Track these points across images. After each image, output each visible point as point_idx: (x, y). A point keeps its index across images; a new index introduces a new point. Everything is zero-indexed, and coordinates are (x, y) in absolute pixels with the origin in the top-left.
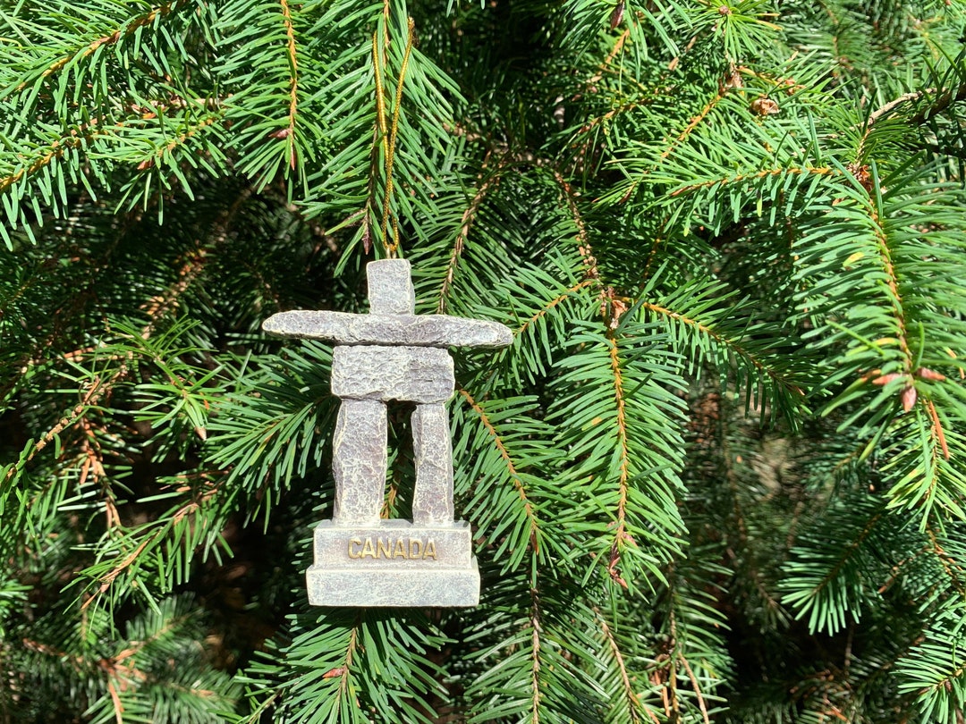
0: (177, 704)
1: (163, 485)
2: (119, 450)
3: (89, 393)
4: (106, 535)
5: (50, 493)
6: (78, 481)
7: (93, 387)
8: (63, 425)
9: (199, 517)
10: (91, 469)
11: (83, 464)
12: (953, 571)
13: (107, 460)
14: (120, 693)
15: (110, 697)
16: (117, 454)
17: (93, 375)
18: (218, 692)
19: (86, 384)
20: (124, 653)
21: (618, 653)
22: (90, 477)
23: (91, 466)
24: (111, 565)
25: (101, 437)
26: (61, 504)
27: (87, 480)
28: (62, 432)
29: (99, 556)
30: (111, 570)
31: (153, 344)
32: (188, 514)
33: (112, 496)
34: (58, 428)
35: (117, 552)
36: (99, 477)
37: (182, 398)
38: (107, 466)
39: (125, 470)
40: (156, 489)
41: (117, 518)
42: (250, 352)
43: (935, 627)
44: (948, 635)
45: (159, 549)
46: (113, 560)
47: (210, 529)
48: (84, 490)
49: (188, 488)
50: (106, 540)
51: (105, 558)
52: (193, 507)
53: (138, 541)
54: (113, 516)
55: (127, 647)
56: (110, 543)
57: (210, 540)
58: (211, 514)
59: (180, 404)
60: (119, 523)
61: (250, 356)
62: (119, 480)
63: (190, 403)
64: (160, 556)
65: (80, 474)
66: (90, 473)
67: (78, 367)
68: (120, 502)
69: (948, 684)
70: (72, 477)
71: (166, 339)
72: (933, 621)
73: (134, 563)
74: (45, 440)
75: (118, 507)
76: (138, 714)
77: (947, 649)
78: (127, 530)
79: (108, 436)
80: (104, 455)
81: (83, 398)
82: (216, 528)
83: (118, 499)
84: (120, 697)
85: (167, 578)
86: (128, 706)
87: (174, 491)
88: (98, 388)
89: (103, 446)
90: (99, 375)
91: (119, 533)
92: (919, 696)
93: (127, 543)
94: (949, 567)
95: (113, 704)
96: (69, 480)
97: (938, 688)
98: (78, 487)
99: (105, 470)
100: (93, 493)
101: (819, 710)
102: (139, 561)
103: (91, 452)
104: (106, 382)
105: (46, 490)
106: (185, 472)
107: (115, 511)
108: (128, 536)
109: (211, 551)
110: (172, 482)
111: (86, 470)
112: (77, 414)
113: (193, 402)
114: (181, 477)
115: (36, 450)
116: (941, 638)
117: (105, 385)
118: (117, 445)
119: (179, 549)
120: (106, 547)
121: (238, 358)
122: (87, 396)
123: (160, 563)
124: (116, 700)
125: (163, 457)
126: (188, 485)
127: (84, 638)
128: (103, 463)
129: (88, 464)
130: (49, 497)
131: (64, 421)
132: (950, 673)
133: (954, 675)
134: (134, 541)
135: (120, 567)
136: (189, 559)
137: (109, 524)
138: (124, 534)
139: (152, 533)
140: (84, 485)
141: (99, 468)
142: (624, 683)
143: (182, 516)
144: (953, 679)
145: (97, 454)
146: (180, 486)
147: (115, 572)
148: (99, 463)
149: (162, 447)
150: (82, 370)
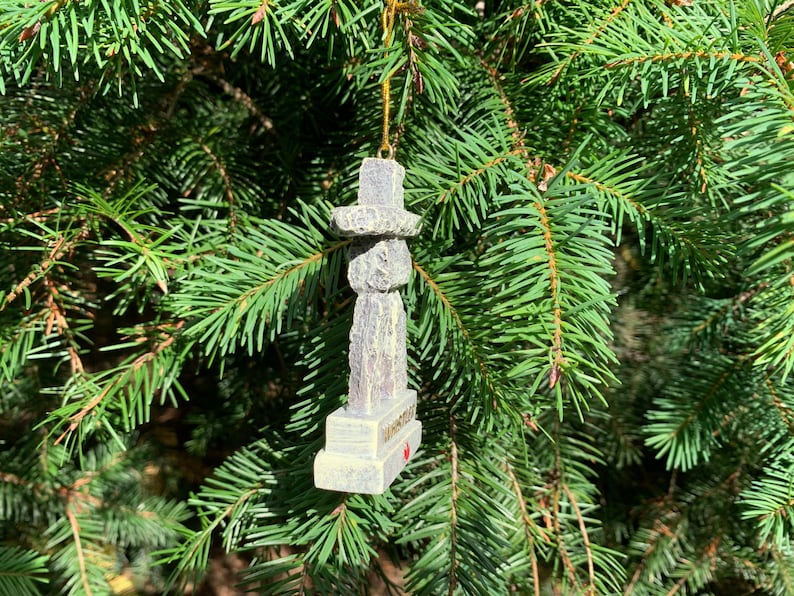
0: (126, 522)
1: (123, 335)
2: (80, 305)
3: (54, 250)
4: (71, 380)
5: (19, 343)
6: (44, 332)
7: (57, 245)
8: (31, 279)
9: (156, 365)
10: (55, 322)
11: (48, 318)
12: (789, 420)
13: (69, 314)
14: (77, 515)
15: (68, 519)
16: (77, 308)
17: (57, 234)
18: (159, 513)
19: (51, 242)
20: (79, 482)
21: (516, 484)
22: (55, 329)
23: (55, 319)
24: (79, 407)
25: (63, 293)
26: (30, 353)
27: (53, 332)
28: (30, 285)
29: (66, 399)
30: (79, 411)
31: (112, 206)
32: (146, 362)
33: (76, 346)
34: (26, 282)
35: (82, 395)
36: (63, 329)
37: (142, 255)
38: (69, 320)
39: (87, 324)
40: (117, 339)
41: (80, 366)
42: (200, 217)
43: (774, 465)
44: (784, 472)
45: (121, 393)
46: (79, 403)
47: (167, 375)
48: (50, 341)
49: (145, 339)
50: (72, 384)
51: (71, 401)
52: (150, 356)
53: (101, 386)
54: (77, 364)
55: (82, 477)
56: (74, 387)
57: (167, 385)
58: (167, 362)
59: (141, 260)
60: (81, 370)
61: (199, 220)
62: (82, 332)
63: (151, 260)
64: (123, 399)
65: (45, 326)
66: (54, 326)
67: (42, 226)
68: (83, 352)
69: (784, 512)
70: (38, 329)
71: (124, 202)
72: (772, 461)
73: (99, 405)
74: (15, 293)
75: (80, 356)
76: (92, 532)
77: (783, 483)
78: (90, 376)
79: (69, 293)
80: (67, 310)
81: (49, 256)
82: (172, 375)
83: (82, 349)
84: (77, 518)
85: (130, 418)
86: (85, 526)
87: (133, 341)
88: (63, 245)
89: (66, 302)
90: (63, 234)
91: (82, 379)
92: (759, 522)
93: (90, 388)
94: (786, 416)
95: (70, 524)
96: (36, 332)
97: (775, 516)
98: (44, 338)
99: (68, 323)
100: (57, 343)
101: (651, 528)
102: (104, 404)
103: (55, 307)
104: (70, 240)
105: (15, 341)
106: (142, 325)
107: (78, 360)
108: (91, 382)
109: (168, 395)
110: (131, 334)
111: (51, 322)
112: (43, 269)
113: (154, 258)
114: (139, 329)
115: (8, 302)
116: (777, 474)
117: (68, 244)
118: (77, 301)
119: (140, 393)
120: (71, 391)
121: (189, 222)
122: (52, 254)
123: (123, 406)
124: (73, 520)
125: (124, 310)
126: (145, 336)
127: (45, 468)
128: (66, 317)
129: (52, 318)
130: (19, 347)
131: (32, 275)
132: (784, 503)
133: (788, 504)
134: (96, 386)
135: (87, 408)
136: (149, 402)
137: (74, 371)
138: (87, 379)
139: (115, 378)
140: (50, 336)
141: (62, 321)
142: (520, 508)
143: (141, 363)
144: (788, 508)
145: (61, 310)
146: (139, 336)
147: (83, 413)
148: (62, 317)
149: (123, 301)
150: (47, 229)
